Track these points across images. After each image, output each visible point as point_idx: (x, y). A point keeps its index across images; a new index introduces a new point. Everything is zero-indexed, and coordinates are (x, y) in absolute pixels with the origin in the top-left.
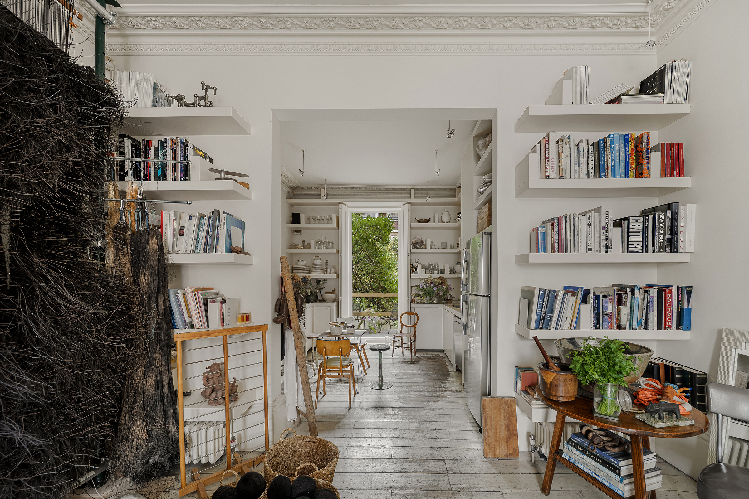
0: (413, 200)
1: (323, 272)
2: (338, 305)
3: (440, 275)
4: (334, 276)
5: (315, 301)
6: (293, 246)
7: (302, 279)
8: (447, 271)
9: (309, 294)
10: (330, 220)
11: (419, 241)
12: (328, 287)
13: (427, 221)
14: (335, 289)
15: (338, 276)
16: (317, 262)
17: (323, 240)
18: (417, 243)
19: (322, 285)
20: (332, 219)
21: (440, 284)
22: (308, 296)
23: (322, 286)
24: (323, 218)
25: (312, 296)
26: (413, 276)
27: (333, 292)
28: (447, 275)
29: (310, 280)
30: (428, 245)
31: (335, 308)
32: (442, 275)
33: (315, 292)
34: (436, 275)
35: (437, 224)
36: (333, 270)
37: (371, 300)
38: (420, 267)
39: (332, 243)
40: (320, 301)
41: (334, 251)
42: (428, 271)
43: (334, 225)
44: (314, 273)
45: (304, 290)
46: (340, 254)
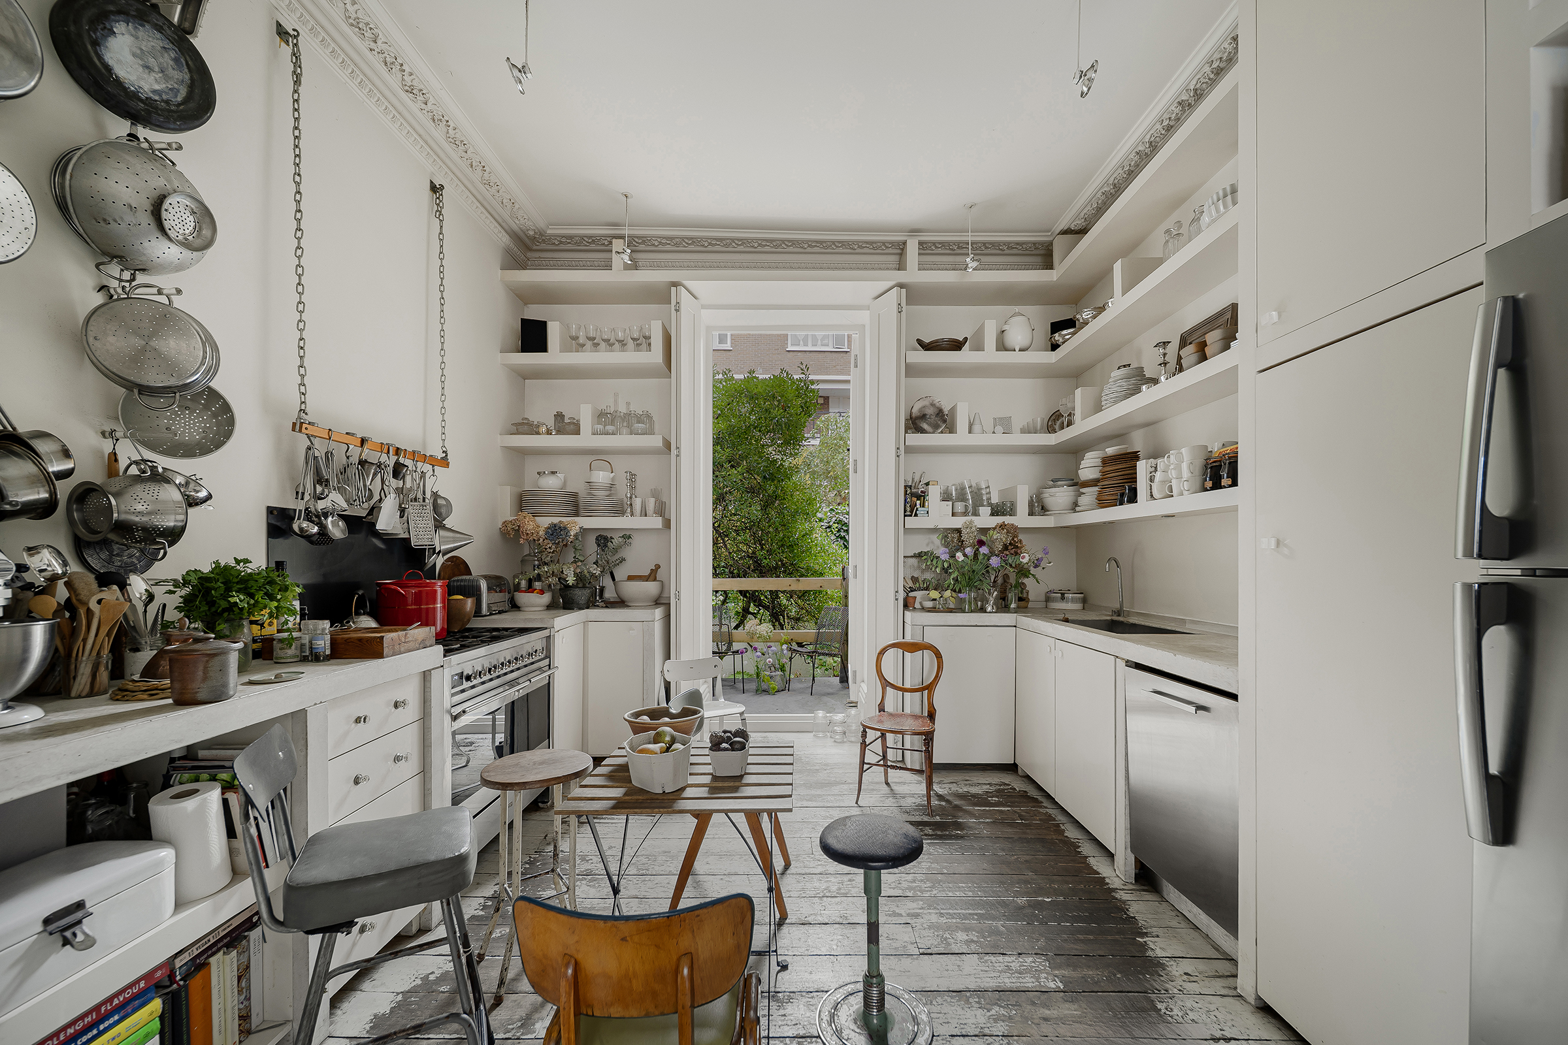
0: (913, 274)
1: (619, 510)
2: (667, 617)
3: (999, 520)
4: (657, 522)
5: (590, 604)
6: (526, 427)
7: (547, 533)
8: (1022, 507)
9: (571, 580)
10: (642, 342)
11: (930, 411)
12: (637, 558)
13: (956, 345)
14: (658, 567)
15: (667, 524)
16: (601, 477)
17: (623, 409)
18: (923, 417)
19: (616, 550)
20: (648, 338)
21: (1005, 547)
22: (567, 587)
23: (617, 557)
24: (620, 335)
25: (584, 587)
26: (912, 522)
27: (652, 576)
28: (1021, 519)
29: (576, 536)
30: (962, 423)
31: (658, 628)
32: (1008, 520)
33: (593, 575)
34: (985, 519)
35: (990, 355)
36: (651, 504)
37: (751, 597)
38: (934, 494)
39: (649, 417)
40: (610, 605)
41: (656, 441)
42: (960, 507)
43: (656, 356)
44: (591, 512)
45: (555, 567)
46: (674, 451)
